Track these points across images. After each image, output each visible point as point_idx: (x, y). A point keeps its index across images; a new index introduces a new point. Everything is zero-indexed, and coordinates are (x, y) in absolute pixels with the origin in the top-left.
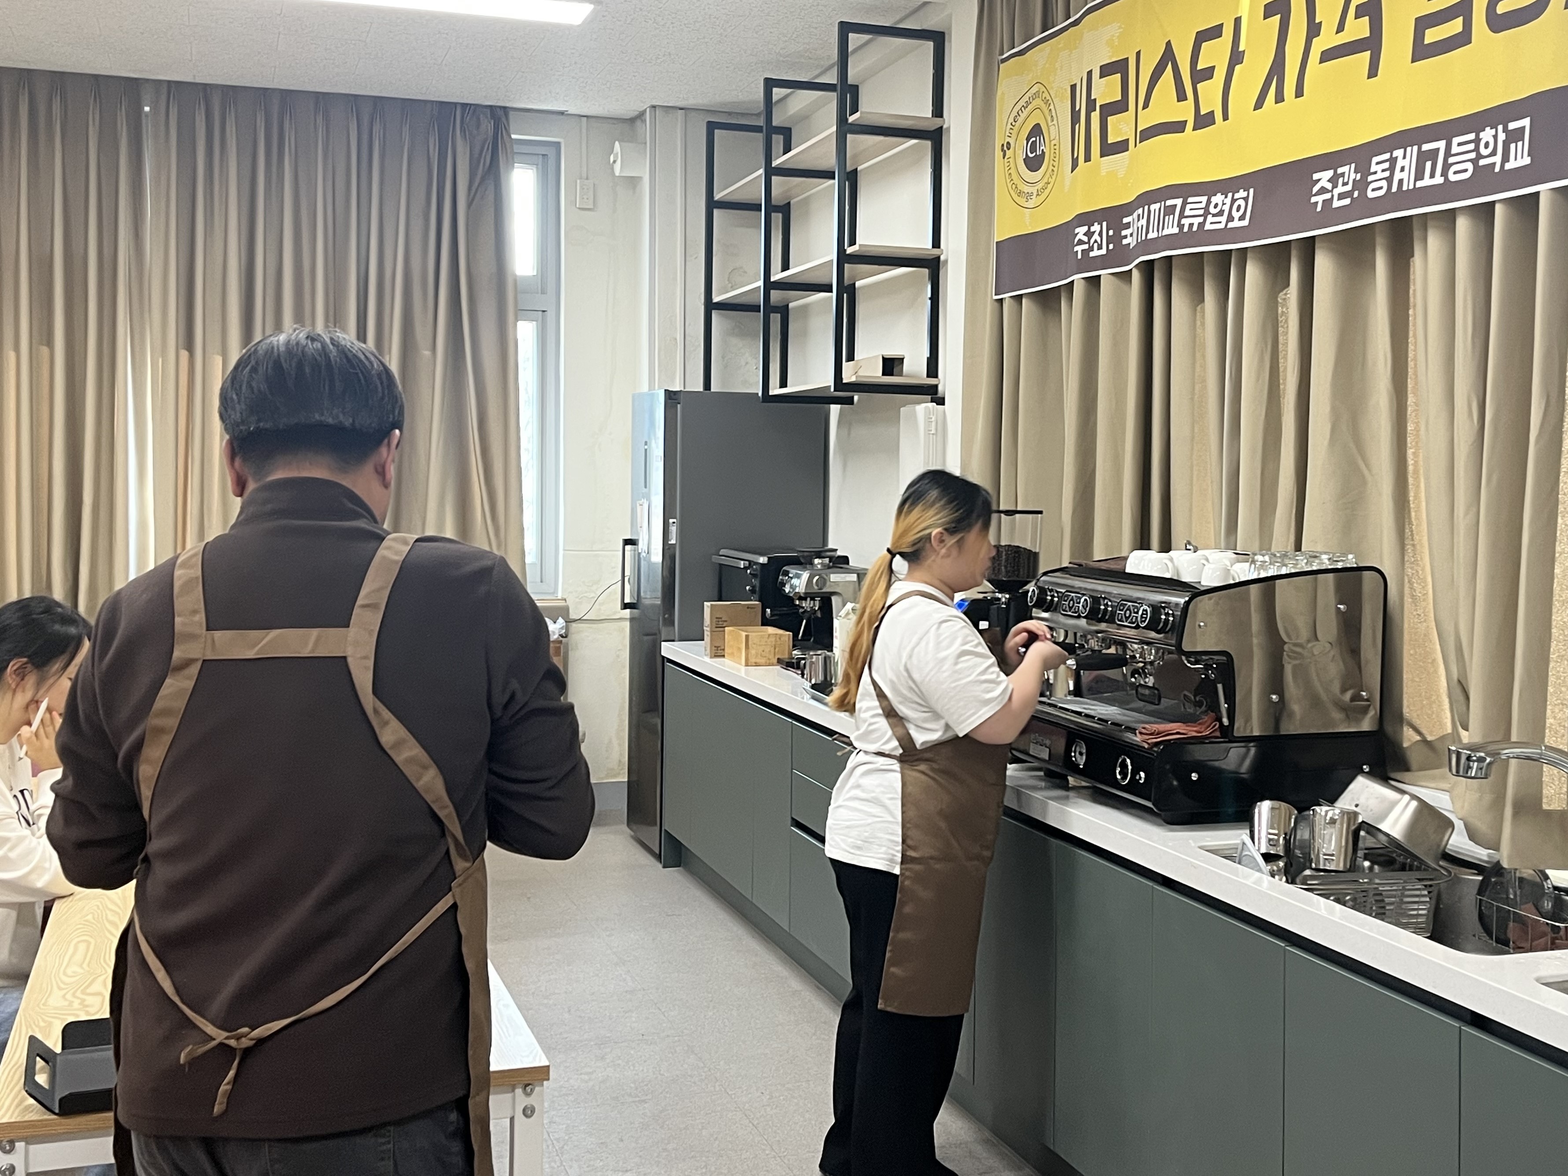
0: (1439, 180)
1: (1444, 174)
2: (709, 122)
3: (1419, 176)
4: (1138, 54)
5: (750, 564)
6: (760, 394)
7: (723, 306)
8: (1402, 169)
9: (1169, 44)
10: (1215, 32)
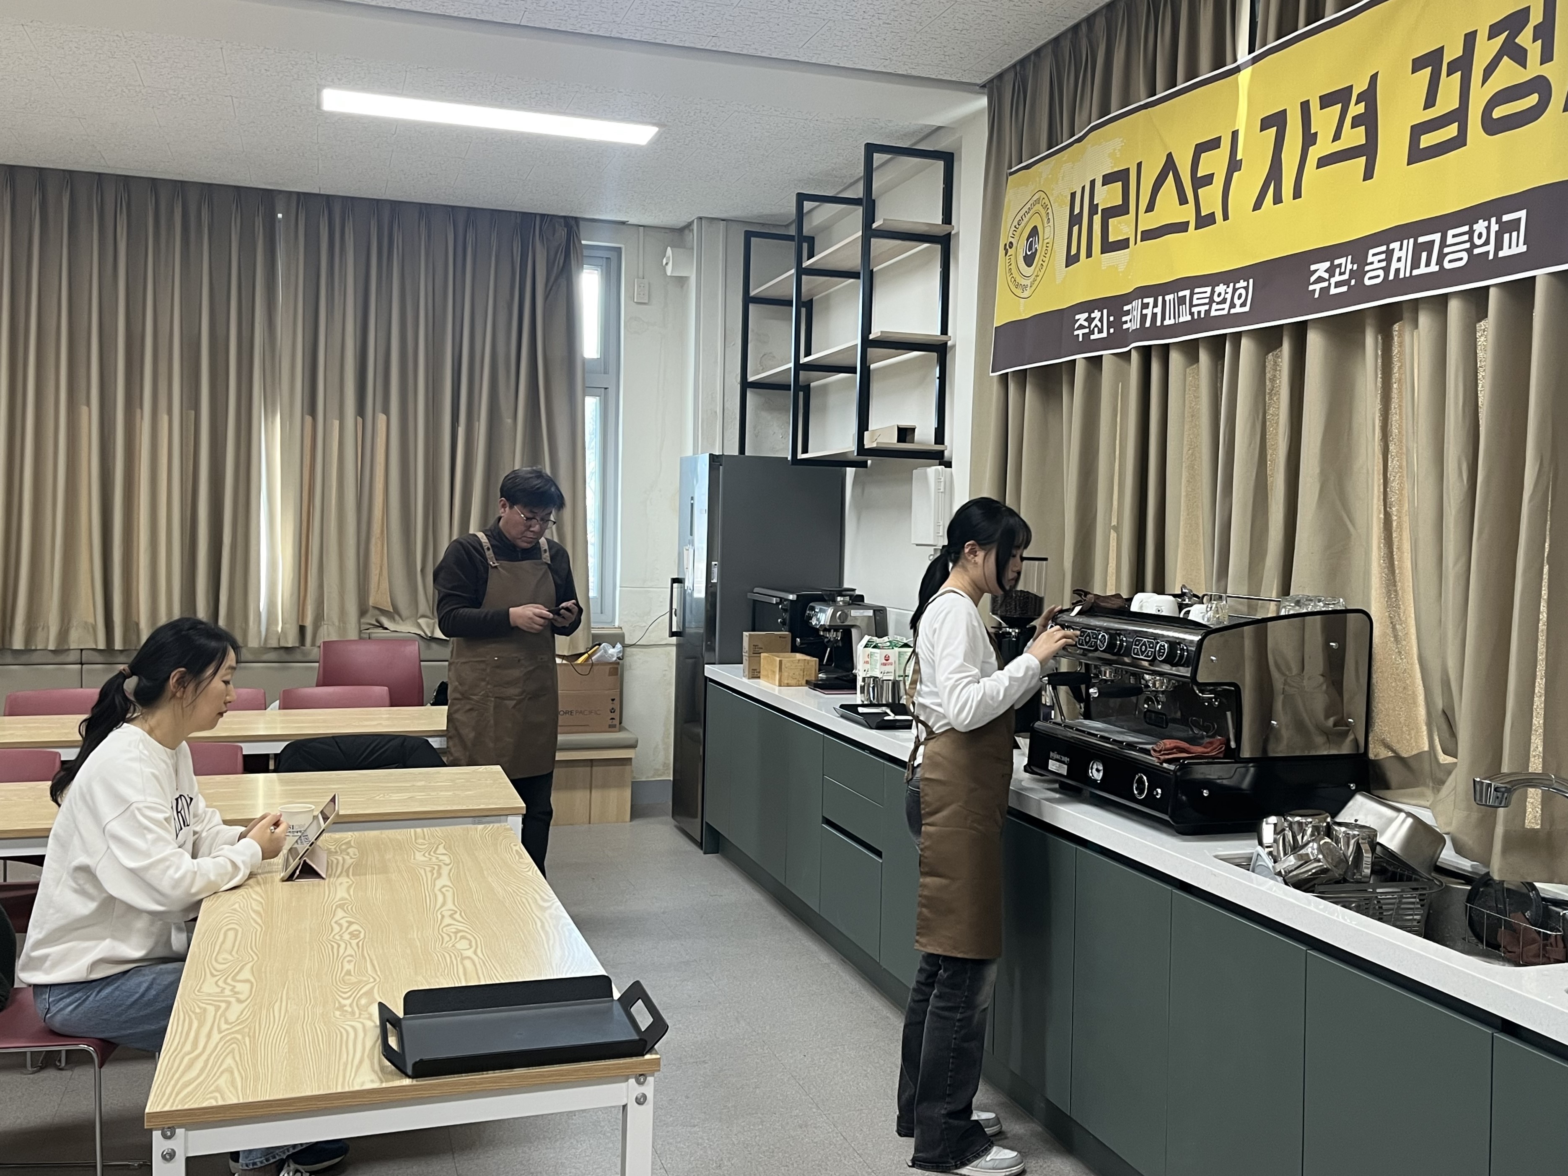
0: (1434, 268)
1: (1440, 262)
2: (746, 232)
3: (1415, 265)
4: (1139, 165)
5: (781, 600)
6: (789, 458)
7: (756, 385)
8: (1399, 259)
9: (1170, 156)
10: (1215, 144)
